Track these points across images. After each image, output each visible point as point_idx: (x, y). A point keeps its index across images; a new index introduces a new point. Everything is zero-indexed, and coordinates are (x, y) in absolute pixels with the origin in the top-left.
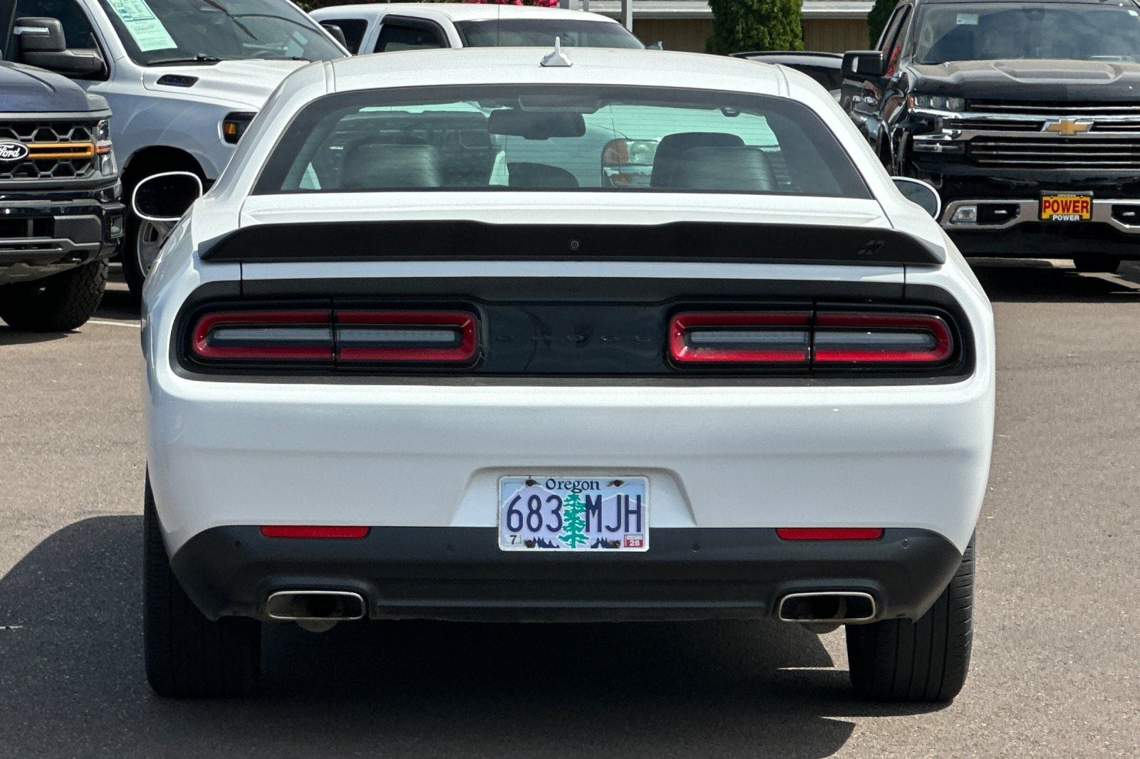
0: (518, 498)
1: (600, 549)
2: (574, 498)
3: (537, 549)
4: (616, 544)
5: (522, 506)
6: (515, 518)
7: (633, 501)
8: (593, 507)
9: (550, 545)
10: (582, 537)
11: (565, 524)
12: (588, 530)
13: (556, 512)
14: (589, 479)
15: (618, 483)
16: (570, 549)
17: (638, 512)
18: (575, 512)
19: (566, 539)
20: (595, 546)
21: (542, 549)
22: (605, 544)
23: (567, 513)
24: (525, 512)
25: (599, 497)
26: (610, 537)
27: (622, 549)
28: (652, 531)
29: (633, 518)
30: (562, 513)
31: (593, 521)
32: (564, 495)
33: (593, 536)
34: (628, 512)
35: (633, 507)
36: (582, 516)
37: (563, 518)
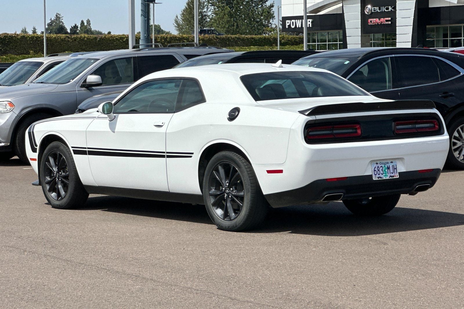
0: (375, 167)
1: (391, 178)
2: (385, 166)
3: (380, 179)
4: (393, 176)
5: (376, 169)
6: (375, 172)
7: (395, 166)
8: (388, 168)
9: (382, 178)
10: (387, 175)
11: (384, 172)
12: (388, 174)
13: (382, 170)
14: (387, 162)
15: (392, 162)
16: (385, 178)
17: (396, 169)
18: (385, 170)
19: (384, 176)
20: (390, 177)
21: (381, 179)
22: (391, 176)
23: (384, 170)
24: (377, 171)
25: (389, 166)
26: (392, 175)
27: (394, 178)
28: (399, 172)
29: (395, 170)
30: (383, 170)
31: (389, 171)
32: (383, 166)
33: (389, 175)
34: (395, 169)
35: (395, 168)
36: (386, 170)
37: (384, 171)
